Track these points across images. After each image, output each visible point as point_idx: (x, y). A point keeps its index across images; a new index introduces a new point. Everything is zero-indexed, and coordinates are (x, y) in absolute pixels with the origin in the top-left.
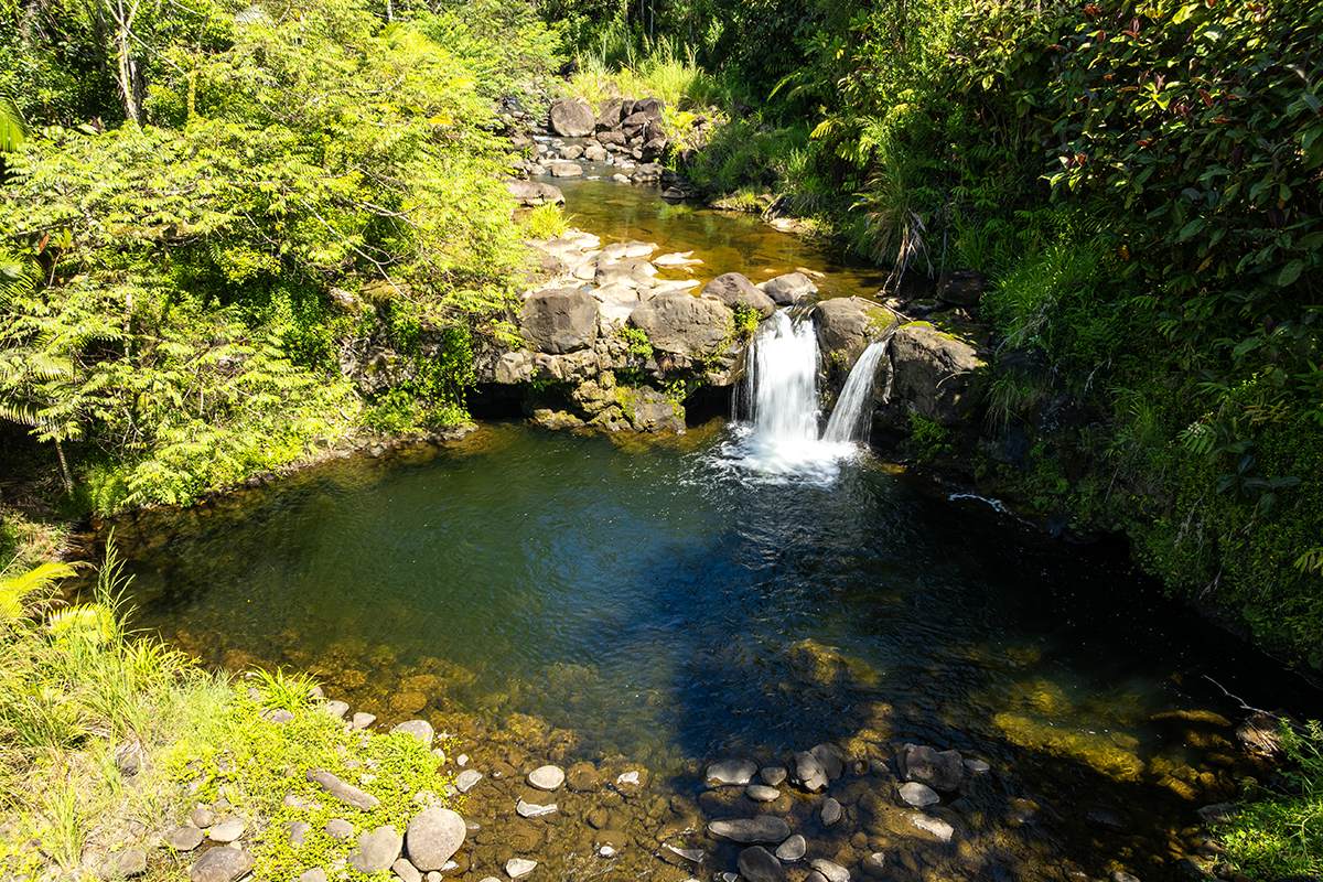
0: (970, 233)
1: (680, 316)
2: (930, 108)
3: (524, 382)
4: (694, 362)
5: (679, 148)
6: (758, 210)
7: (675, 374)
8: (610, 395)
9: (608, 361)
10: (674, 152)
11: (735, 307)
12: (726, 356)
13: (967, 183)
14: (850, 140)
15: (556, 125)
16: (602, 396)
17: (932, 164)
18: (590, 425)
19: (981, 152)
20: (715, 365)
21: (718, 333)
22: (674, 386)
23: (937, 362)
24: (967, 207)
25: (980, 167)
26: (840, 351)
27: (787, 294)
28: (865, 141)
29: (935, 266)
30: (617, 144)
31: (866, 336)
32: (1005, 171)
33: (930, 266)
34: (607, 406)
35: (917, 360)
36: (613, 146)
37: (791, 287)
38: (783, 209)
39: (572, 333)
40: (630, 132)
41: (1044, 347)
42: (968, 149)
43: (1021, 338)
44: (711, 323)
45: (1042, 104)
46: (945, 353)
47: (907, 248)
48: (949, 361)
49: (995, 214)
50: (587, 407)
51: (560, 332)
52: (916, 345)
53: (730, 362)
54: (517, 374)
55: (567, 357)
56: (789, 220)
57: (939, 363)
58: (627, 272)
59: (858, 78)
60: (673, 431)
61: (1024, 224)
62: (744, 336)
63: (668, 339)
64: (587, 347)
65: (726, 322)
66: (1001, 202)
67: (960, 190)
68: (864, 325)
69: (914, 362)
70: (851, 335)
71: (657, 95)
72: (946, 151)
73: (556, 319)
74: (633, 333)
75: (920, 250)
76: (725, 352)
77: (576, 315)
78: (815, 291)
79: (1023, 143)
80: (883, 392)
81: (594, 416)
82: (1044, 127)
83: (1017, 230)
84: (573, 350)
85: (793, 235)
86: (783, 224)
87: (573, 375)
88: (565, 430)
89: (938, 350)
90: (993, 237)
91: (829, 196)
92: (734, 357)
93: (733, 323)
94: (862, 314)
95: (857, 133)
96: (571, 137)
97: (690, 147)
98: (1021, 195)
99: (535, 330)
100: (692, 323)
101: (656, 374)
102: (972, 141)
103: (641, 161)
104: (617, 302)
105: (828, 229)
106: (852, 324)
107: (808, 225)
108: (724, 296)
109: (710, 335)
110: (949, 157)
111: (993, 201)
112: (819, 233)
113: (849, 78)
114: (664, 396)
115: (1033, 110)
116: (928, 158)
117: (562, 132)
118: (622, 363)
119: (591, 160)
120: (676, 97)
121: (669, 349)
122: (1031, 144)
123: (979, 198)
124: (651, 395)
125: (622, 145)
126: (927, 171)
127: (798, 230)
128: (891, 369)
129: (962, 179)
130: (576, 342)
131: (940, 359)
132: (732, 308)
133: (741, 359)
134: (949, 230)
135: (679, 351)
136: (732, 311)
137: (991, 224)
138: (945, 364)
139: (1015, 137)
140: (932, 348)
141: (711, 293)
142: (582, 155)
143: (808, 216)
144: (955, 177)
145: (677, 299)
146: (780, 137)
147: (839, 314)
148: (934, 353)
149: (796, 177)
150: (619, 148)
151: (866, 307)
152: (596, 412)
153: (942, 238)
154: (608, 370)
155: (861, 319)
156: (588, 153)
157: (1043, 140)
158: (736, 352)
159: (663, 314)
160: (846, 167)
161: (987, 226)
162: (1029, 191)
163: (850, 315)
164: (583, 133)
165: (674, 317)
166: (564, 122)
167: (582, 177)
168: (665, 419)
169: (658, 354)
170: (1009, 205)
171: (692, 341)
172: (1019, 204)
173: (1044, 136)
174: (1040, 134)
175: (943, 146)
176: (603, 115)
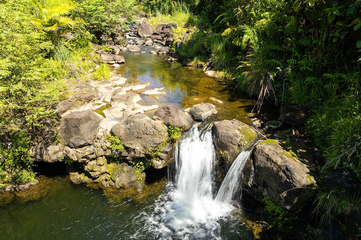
0: (297, 84)
1: (137, 130)
2: (277, 21)
3: (58, 161)
4: (145, 154)
5: (177, 41)
6: (202, 67)
7: (137, 159)
8: (103, 169)
9: (102, 152)
10: (174, 43)
11: (168, 125)
12: (162, 152)
13: (296, 58)
14: (239, 37)
15: (139, 33)
16: (99, 169)
17: (277, 47)
18: (94, 182)
19: (304, 42)
20: (157, 156)
21: (157, 140)
22: (137, 164)
23: (281, 173)
24: (296, 69)
25: (302, 49)
26: (226, 152)
27: (200, 116)
28: (246, 37)
29: (278, 98)
30: (158, 40)
31: (239, 146)
32: (317, 52)
33: (276, 99)
34: (103, 174)
35: (269, 168)
36: (156, 40)
37: (202, 111)
38: (211, 67)
39: (81, 137)
40: (163, 35)
41: (356, 171)
42: (297, 40)
43: (338, 162)
44: (154, 135)
45: (345, 14)
46: (287, 169)
47: (264, 91)
48: (290, 175)
49: (311, 74)
50: (92, 174)
51: (75, 136)
52: (268, 159)
53: (164, 155)
54: (54, 158)
55: (78, 150)
56: (213, 72)
57: (283, 175)
58: (124, 100)
59: (243, 9)
60: (135, 189)
61: (327, 80)
62: (173, 141)
63: (132, 142)
64: (90, 145)
65: (162, 134)
66: (314, 68)
67: (292, 61)
68: (238, 140)
69: (267, 169)
70: (231, 145)
71: (176, 23)
72: (285, 41)
73: (73, 130)
74: (113, 138)
75: (271, 91)
76: (162, 150)
77: (84, 128)
78: (216, 112)
79: (328, 37)
80: (248, 180)
81: (96, 178)
82: (342, 29)
83: (324, 84)
84: (81, 146)
85: (214, 78)
86: (210, 73)
87: (82, 160)
88: (83, 184)
89: (283, 166)
90: (310, 87)
91: (231, 61)
92: (167, 153)
93: (167, 134)
94: (238, 132)
95: (241, 33)
96: (144, 37)
97: (181, 41)
98: (327, 65)
99: (64, 135)
100: (144, 134)
101: (128, 158)
102: (298, 36)
103: (165, 46)
104: (112, 117)
105: (229, 76)
106: (232, 138)
107: (221, 74)
108: (164, 118)
109: (153, 141)
110: (286, 44)
111: (310, 67)
112: (225, 78)
113: (239, 9)
114: (133, 169)
115: (337, 18)
116: (275, 45)
117: (141, 36)
118: (108, 153)
119: (147, 45)
120: (183, 24)
121: (132, 147)
122: (332, 38)
123: (303, 66)
124: (126, 168)
125: (160, 40)
126: (275, 51)
127: (216, 76)
128: (253, 169)
129: (293, 55)
130: (82, 143)
131: (284, 172)
132: (167, 126)
133: (170, 154)
134: (286, 81)
135: (138, 148)
136: (166, 128)
137: (309, 79)
138: (288, 176)
139: (323, 35)
140: (279, 163)
141: (158, 116)
142: (144, 44)
143: (220, 70)
144: (289, 55)
145: (137, 120)
146: (215, 37)
147: (225, 131)
148: (280, 167)
149: (218, 53)
150: (158, 41)
151: (240, 128)
152: (96, 177)
153: (282, 85)
154: (102, 156)
155: (236, 136)
156: (146, 43)
157: (341, 35)
158: (168, 150)
159: (129, 129)
160: (237, 50)
161: (307, 80)
162: (331, 63)
163: (231, 133)
164: (149, 36)
165: (134, 130)
166: (142, 32)
167: (140, 52)
168: (132, 182)
169: (127, 149)
170: (318, 69)
171: (144, 143)
172: (325, 70)
173: (342, 33)
174: (340, 32)
175: (283, 39)
176: (156, 30)
